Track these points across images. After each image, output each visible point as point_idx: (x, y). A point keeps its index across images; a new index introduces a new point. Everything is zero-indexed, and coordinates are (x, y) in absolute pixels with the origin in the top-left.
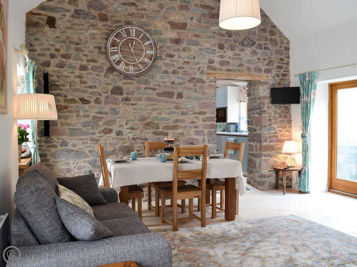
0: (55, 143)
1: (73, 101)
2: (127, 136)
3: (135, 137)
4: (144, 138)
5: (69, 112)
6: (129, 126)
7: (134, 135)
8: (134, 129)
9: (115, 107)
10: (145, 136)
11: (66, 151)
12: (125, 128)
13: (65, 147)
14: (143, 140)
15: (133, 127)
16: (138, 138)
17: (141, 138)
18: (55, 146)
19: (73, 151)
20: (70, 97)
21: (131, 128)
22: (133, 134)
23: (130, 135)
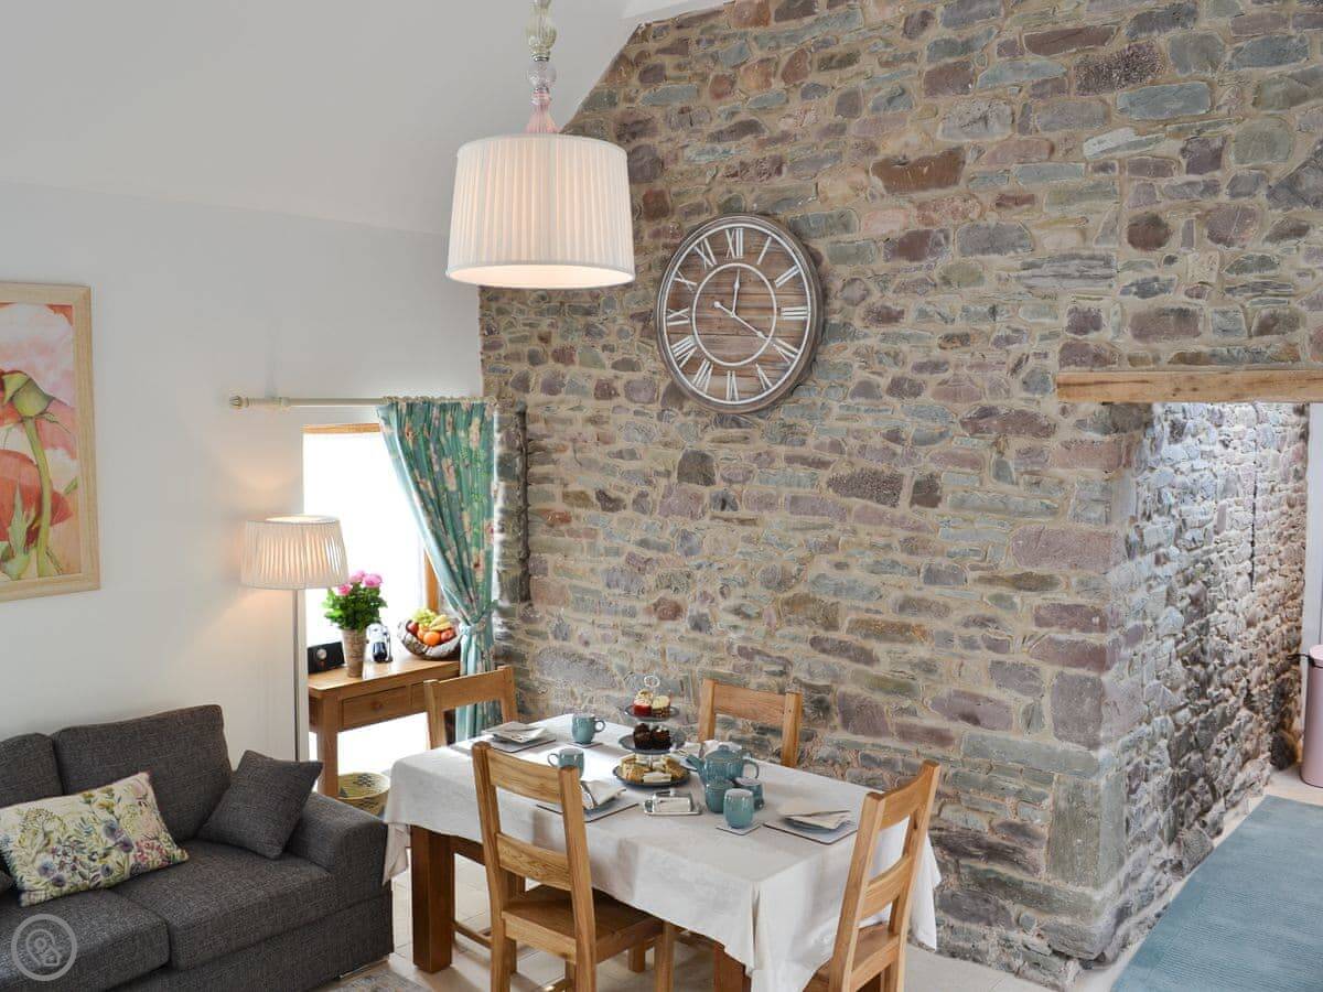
0: (541, 627)
1: (581, 499)
2: (725, 639)
3: (749, 645)
4: (779, 658)
5: (572, 533)
6: (732, 602)
7: (745, 639)
8: (747, 617)
9: (690, 526)
10: (782, 650)
11: (565, 655)
12: (721, 607)
13: (565, 643)
14: (775, 663)
15: (743, 609)
16: (759, 652)
17: (769, 656)
18: (541, 635)
19: (581, 658)
20: (574, 487)
21: (737, 611)
22: (742, 633)
23: (733, 635)
